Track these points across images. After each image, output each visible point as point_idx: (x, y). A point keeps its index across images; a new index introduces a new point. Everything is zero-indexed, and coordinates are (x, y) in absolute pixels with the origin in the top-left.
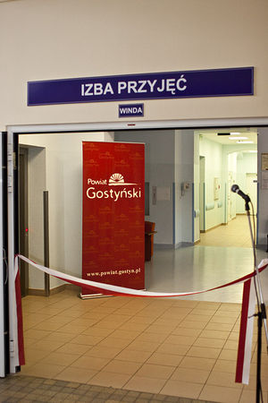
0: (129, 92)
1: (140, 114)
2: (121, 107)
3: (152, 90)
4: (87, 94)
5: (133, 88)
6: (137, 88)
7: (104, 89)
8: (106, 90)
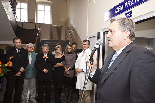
0: (128, 6)
1: (131, 16)
2: (126, 14)
3: (135, 2)
4: (117, 12)
5: (129, 4)
6: (130, 4)
7: (121, 8)
8: (122, 8)
